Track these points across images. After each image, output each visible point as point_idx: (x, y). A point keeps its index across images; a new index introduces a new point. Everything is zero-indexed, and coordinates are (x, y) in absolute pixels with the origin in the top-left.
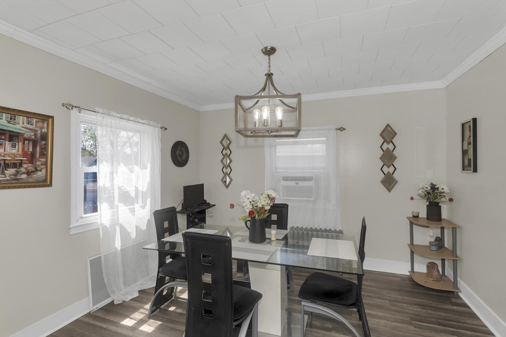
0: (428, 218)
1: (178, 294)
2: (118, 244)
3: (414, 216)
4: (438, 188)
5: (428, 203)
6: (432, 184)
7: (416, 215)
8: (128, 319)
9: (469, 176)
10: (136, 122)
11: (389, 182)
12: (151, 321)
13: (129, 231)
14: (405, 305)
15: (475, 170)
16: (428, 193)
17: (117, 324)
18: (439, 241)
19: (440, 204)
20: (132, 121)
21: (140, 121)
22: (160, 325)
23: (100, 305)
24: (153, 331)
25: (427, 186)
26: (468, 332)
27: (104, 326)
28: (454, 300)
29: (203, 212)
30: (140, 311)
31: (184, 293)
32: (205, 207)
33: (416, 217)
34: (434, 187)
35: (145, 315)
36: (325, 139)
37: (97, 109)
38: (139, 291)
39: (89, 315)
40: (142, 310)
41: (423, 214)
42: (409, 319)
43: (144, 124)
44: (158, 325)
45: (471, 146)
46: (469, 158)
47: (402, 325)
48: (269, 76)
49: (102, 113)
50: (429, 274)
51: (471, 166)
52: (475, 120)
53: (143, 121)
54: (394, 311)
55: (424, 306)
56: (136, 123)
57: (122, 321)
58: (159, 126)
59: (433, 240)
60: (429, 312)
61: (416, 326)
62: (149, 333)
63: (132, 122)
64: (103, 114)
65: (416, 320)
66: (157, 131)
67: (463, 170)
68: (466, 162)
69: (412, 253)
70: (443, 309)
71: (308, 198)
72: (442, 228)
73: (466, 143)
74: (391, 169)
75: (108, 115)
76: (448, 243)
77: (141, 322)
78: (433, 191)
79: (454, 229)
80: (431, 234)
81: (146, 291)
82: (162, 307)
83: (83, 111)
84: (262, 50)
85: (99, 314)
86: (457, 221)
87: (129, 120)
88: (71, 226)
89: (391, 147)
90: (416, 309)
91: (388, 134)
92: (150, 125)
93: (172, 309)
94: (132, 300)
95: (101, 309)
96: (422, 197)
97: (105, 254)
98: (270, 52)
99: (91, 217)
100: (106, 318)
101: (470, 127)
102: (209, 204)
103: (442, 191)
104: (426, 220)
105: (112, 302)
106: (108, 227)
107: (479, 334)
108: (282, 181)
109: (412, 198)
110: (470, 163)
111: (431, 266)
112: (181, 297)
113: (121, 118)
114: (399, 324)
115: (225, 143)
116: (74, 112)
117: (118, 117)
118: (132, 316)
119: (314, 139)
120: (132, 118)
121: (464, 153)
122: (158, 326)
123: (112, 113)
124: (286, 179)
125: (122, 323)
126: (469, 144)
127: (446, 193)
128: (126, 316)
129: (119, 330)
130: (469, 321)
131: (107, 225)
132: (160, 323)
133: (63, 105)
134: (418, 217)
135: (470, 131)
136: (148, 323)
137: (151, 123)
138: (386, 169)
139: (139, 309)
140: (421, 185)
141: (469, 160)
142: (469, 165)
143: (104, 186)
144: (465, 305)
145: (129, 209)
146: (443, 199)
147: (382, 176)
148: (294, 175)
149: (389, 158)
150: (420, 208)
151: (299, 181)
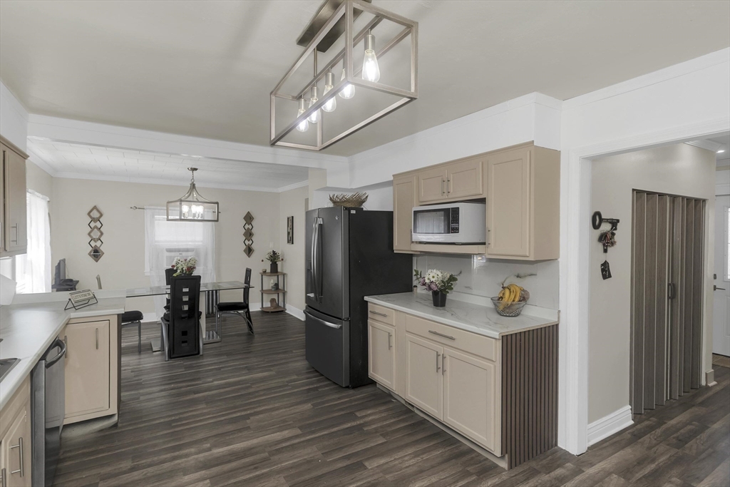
0: (271, 272)
3: (263, 272)
4: (276, 253)
5: (271, 263)
6: (273, 251)
9: (290, 246)
11: (249, 251)
15: (293, 243)
16: (271, 256)
18: (277, 285)
19: (277, 263)
25: (271, 252)
33: (265, 272)
34: (274, 253)
41: (269, 270)
50: (272, 305)
51: (291, 241)
52: (293, 217)
59: (273, 285)
67: (288, 243)
68: (289, 239)
69: (262, 294)
72: (278, 277)
74: (251, 242)
76: (281, 286)
78: (274, 255)
80: (272, 281)
86: (285, 272)
89: (250, 227)
91: (249, 218)
96: (268, 259)
101: (291, 220)
103: (278, 255)
108: (166, 252)
109: (262, 261)
110: (291, 239)
111: (273, 301)
115: (95, 215)
121: (289, 233)
126: (290, 229)
127: (280, 256)
135: (291, 222)
138: (247, 242)
140: (267, 252)
141: (290, 237)
146: (279, 260)
147: (245, 247)
148: (177, 247)
149: (249, 234)
150: (267, 266)
151: (183, 251)
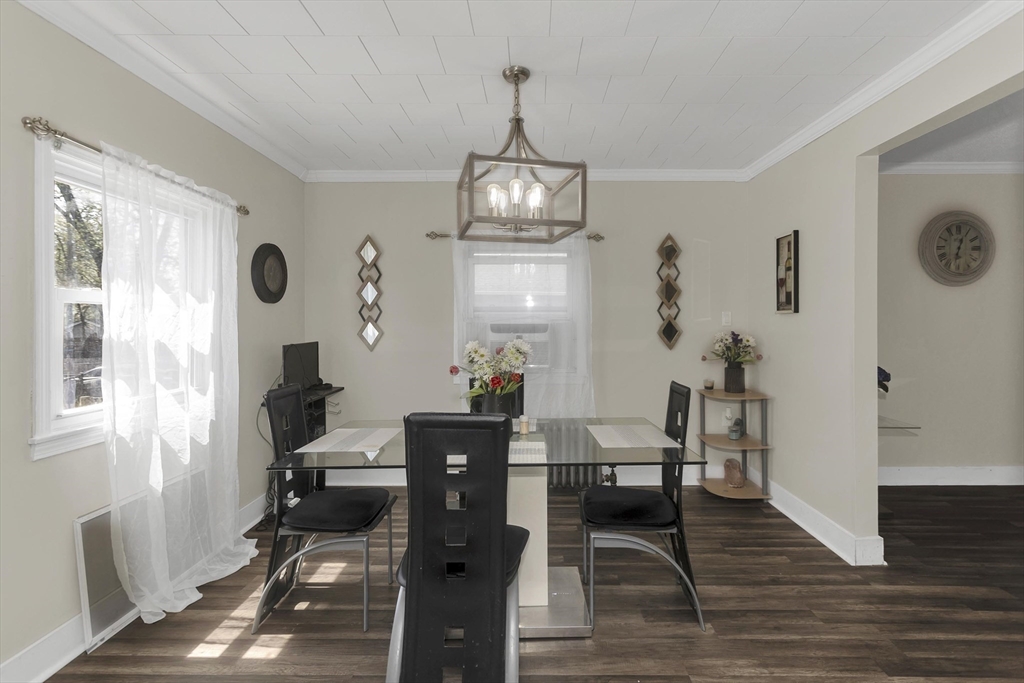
0: (728, 389)
1: (301, 577)
2: (157, 479)
3: (706, 388)
4: (741, 340)
5: (726, 365)
6: (733, 333)
7: (709, 385)
8: (201, 645)
9: (788, 318)
10: (187, 188)
11: (670, 333)
12: (264, 637)
13: (176, 447)
14: (708, 528)
15: (796, 310)
16: (728, 348)
17: (180, 661)
18: (740, 424)
19: (743, 366)
20: (179, 184)
21: (196, 187)
22: (290, 640)
23: (109, 632)
24: (280, 654)
25: (727, 337)
26: (797, 549)
27: (147, 671)
28: (766, 511)
29: (320, 404)
30: (223, 624)
31: (313, 574)
32: (322, 393)
33: (710, 388)
34: (736, 338)
35: (242, 630)
36: (566, 255)
37: (103, 145)
38: (200, 589)
39: (84, 658)
40: (226, 623)
42: (719, 546)
43: (204, 195)
44: (284, 641)
45: (792, 273)
46: (788, 290)
47: (714, 555)
48: (518, 123)
49: (115, 157)
50: (728, 478)
51: (790, 303)
52: (796, 233)
53: (203, 189)
54: (695, 539)
55: (732, 525)
56: (187, 191)
57: (190, 651)
58: (234, 203)
59: (730, 423)
60: (741, 531)
61: (732, 553)
62: (272, 660)
63: (179, 188)
64: (119, 159)
65: (729, 546)
66: (230, 214)
67: (778, 309)
68: (783, 298)
69: (703, 445)
70: (758, 524)
71: (540, 363)
72: (743, 403)
73: (782, 268)
74: (674, 311)
75: (130, 164)
76: (753, 426)
77: (242, 644)
78: (736, 345)
79: (764, 402)
80: (728, 414)
81: (216, 584)
82: (276, 606)
83: (68, 145)
84: (504, 73)
85: (114, 652)
87: (173, 182)
88: (37, 438)
89: (673, 272)
90: (724, 531)
91: (669, 252)
92: (217, 200)
93: (302, 606)
94: (189, 607)
95: (111, 640)
96: (718, 355)
97: (123, 503)
98: (518, 76)
99: (85, 416)
100: (139, 654)
101: (789, 243)
102: (329, 387)
103: (748, 344)
104: (724, 393)
105: (139, 620)
106: (128, 440)
107: (809, 548)
108: (490, 332)
109: (704, 359)
110: (789, 299)
111: (729, 465)
112: (310, 581)
113: (157, 175)
114: (709, 555)
115: (369, 254)
116: (43, 145)
117: (151, 172)
118: (209, 638)
119: (550, 255)
120: (178, 179)
121: (781, 283)
122: (288, 643)
123: (138, 159)
124: (497, 329)
125: (190, 656)
126: (788, 269)
127: (753, 348)
128: (195, 642)
129: (195, 671)
130: (792, 535)
131: (123, 435)
132: (288, 636)
133: (25, 123)
134: (712, 388)
135: (789, 250)
136: (258, 642)
137: (218, 195)
138: (665, 311)
139: (221, 622)
140: (719, 336)
141: (788, 295)
142: (788, 301)
143: (119, 337)
144: (781, 515)
145: (174, 395)
146: (747, 358)
147: (660, 322)
148: (512, 322)
149: (669, 292)
150: (717, 374)
151: (524, 331)
